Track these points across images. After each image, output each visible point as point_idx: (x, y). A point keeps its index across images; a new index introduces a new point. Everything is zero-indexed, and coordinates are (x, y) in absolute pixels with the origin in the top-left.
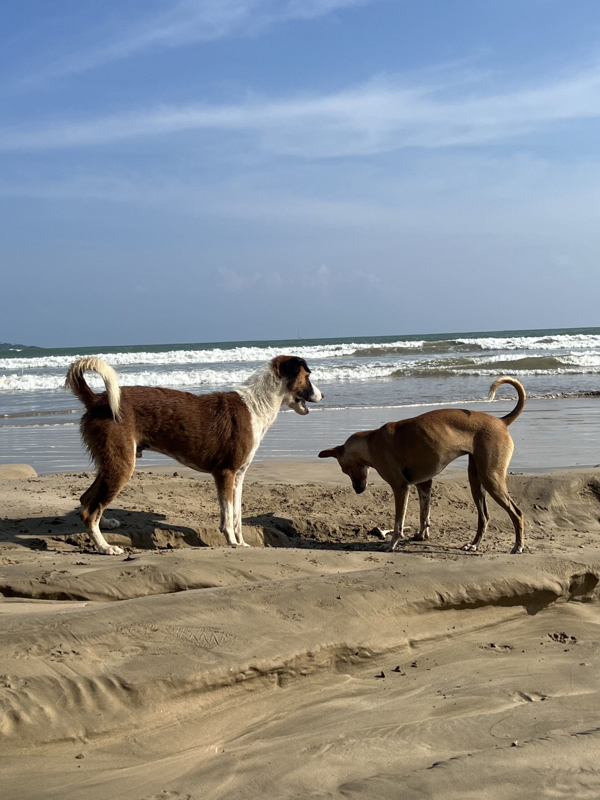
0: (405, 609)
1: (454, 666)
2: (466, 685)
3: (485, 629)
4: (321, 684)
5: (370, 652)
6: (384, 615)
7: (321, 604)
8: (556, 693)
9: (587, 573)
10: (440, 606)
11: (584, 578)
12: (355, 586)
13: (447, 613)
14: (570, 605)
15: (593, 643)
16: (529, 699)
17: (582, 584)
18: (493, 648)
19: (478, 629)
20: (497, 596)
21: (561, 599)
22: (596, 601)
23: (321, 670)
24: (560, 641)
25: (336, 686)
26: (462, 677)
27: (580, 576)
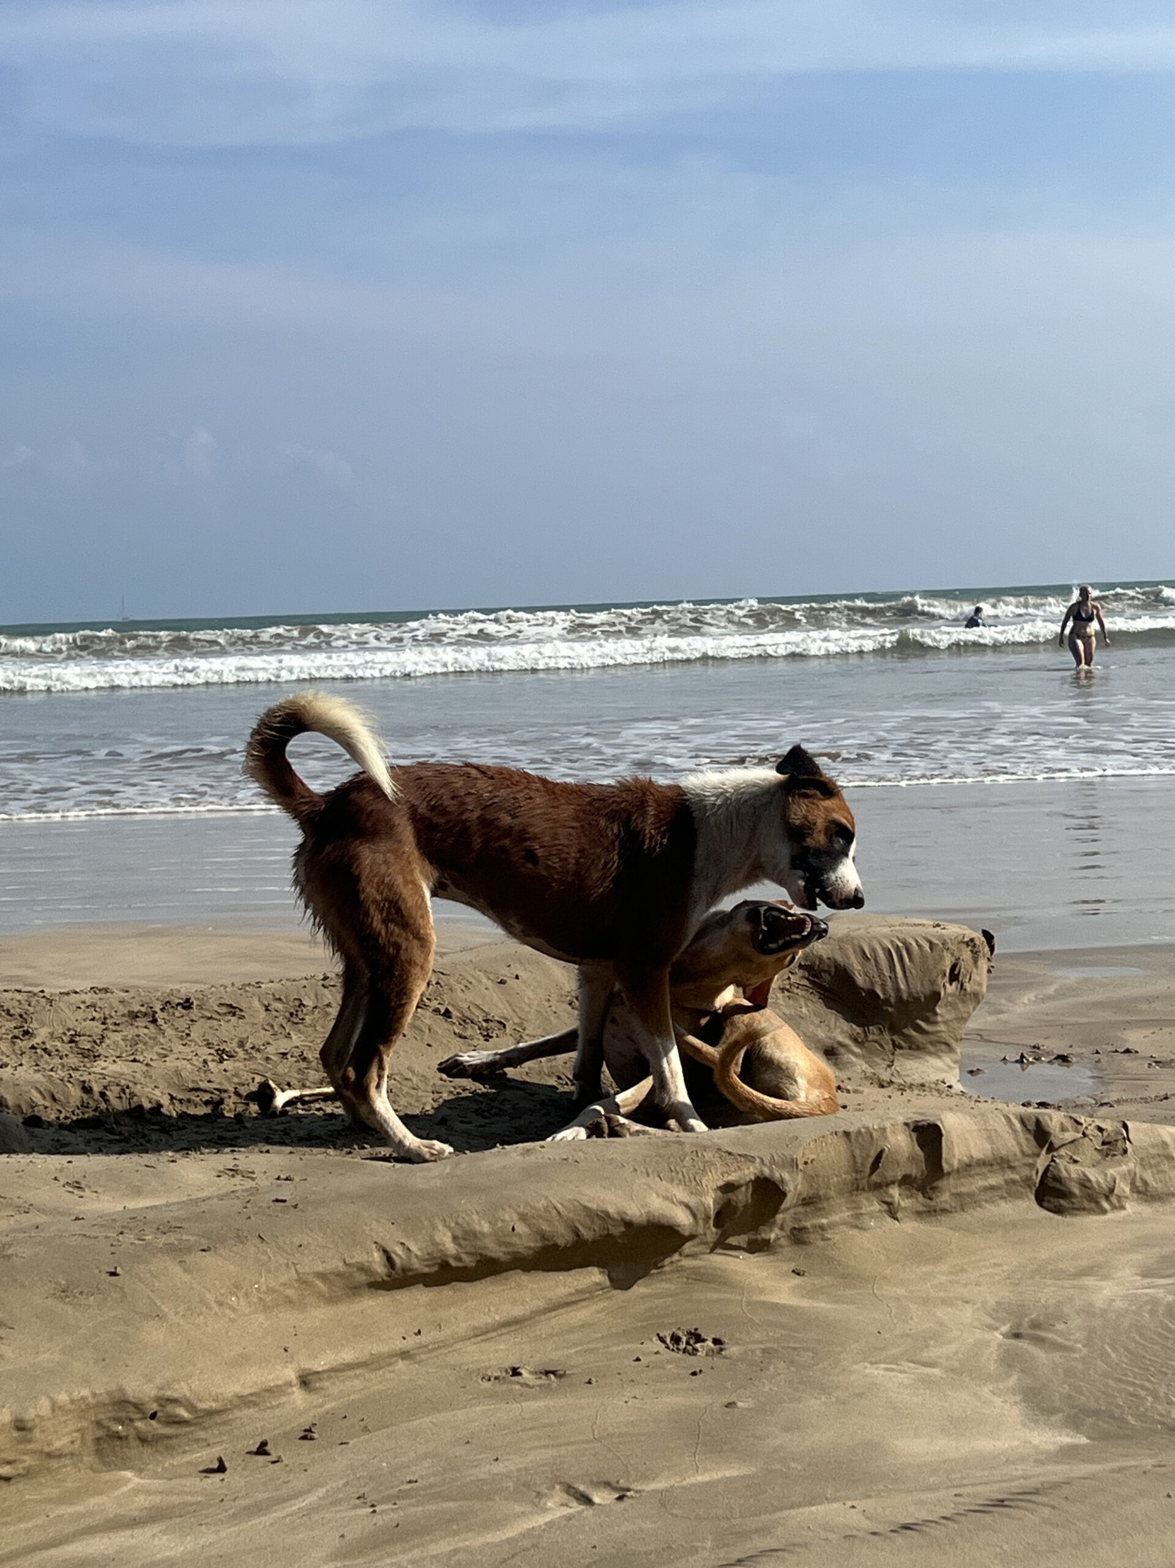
0: (290, 1292)
1: (409, 1431)
2: (434, 1474)
3: (499, 1332)
4: (49, 1500)
5: (191, 1407)
6: (234, 1310)
7: (64, 1293)
8: (653, 1479)
9: (758, 1178)
10: (385, 1278)
11: (750, 1190)
12: (162, 1240)
13: (403, 1297)
14: (719, 1260)
15: (764, 1351)
16: (587, 1500)
17: (745, 1207)
18: (515, 1378)
19: (481, 1333)
20: (532, 1245)
21: (694, 1246)
22: (782, 1247)
23: (54, 1464)
24: (685, 1351)
25: (92, 1502)
26: (426, 1456)
27: (740, 1186)
